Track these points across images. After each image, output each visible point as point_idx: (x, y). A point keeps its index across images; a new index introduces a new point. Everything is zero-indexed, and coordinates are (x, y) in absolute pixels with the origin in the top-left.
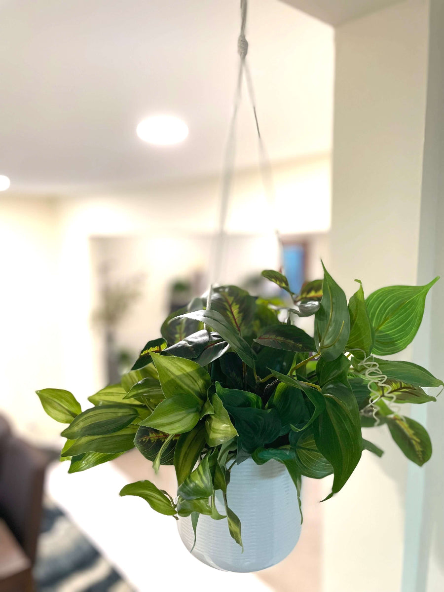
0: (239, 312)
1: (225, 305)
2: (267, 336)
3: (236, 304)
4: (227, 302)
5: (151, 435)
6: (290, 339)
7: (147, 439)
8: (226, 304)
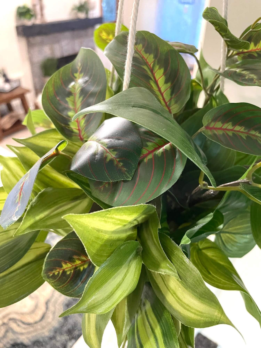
0: (166, 82)
1: (145, 70)
2: (219, 125)
3: (160, 68)
4: (146, 64)
5: (65, 266)
6: (255, 130)
7: (61, 271)
8: (145, 67)
